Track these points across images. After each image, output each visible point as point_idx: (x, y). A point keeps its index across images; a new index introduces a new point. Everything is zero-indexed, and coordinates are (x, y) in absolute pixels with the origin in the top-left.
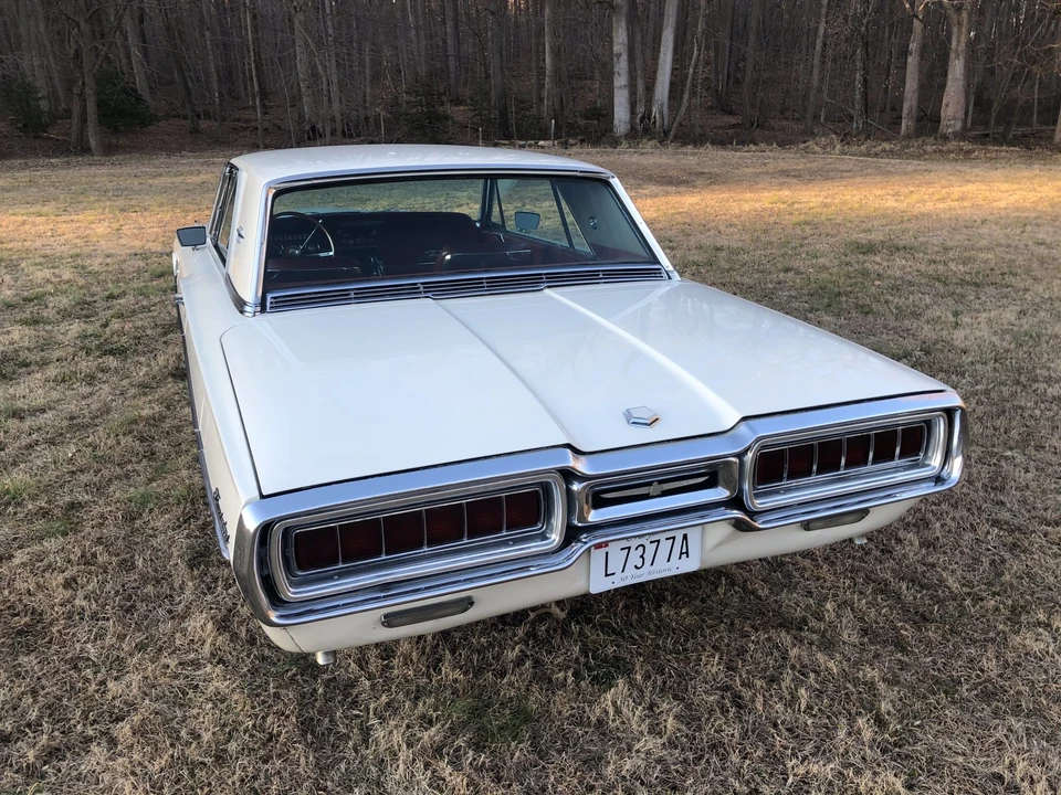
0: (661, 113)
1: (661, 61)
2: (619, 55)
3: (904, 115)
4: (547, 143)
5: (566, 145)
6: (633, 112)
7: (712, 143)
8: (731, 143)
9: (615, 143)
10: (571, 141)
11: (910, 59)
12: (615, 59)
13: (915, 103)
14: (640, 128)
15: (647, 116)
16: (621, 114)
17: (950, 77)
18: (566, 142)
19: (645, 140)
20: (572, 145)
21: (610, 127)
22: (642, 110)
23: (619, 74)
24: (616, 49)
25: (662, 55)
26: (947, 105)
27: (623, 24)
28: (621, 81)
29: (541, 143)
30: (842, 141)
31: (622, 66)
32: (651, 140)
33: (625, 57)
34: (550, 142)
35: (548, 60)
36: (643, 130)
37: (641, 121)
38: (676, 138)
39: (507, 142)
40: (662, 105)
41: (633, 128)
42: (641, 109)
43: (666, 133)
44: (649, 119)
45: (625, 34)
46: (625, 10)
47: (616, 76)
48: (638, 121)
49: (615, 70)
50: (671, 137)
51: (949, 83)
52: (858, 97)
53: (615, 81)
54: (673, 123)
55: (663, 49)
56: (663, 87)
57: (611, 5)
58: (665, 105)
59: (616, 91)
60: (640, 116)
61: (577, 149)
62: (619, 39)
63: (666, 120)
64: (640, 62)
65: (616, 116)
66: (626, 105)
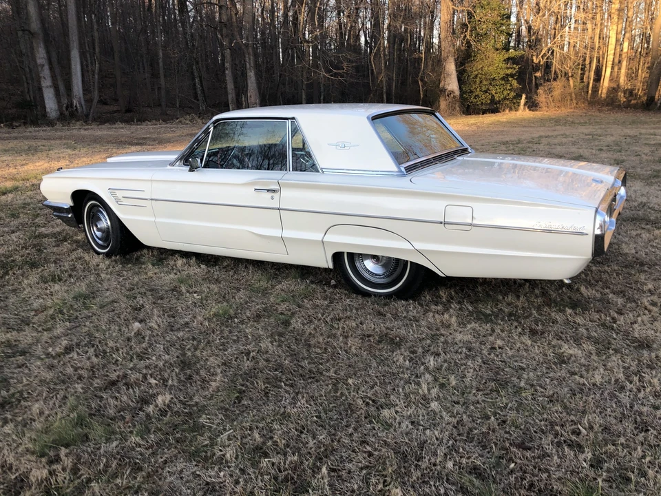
0: (80, 104)
1: (73, 71)
2: (43, 65)
3: (230, 102)
6: (59, 102)
7: (120, 122)
8: (134, 121)
9: (51, 124)
10: (15, 124)
11: (227, 72)
12: (40, 69)
13: (234, 95)
14: (67, 113)
15: (70, 105)
16: (51, 104)
17: (249, 82)
18: (12, 124)
19: (73, 122)
20: (17, 126)
21: (44, 114)
22: (66, 101)
23: (45, 78)
24: (39, 61)
25: (73, 67)
26: (251, 96)
27: (42, 45)
28: (46, 83)
30: (199, 117)
31: (46, 72)
32: (78, 121)
33: (46, 67)
36: (69, 115)
37: (67, 109)
38: (94, 120)
40: (80, 98)
41: (61, 114)
42: (64, 102)
43: (87, 116)
44: (72, 107)
45: (44, 51)
46: (41, 36)
47: (42, 80)
48: (64, 109)
49: (41, 75)
50: (90, 119)
51: (249, 85)
52: (199, 92)
53: (42, 82)
54: (90, 110)
55: (73, 63)
56: (78, 87)
57: (30, 32)
58: (82, 99)
59: (44, 89)
60: (65, 105)
61: (21, 129)
62: (41, 55)
63: (84, 107)
64: (57, 70)
65: (47, 106)
66: (54, 98)
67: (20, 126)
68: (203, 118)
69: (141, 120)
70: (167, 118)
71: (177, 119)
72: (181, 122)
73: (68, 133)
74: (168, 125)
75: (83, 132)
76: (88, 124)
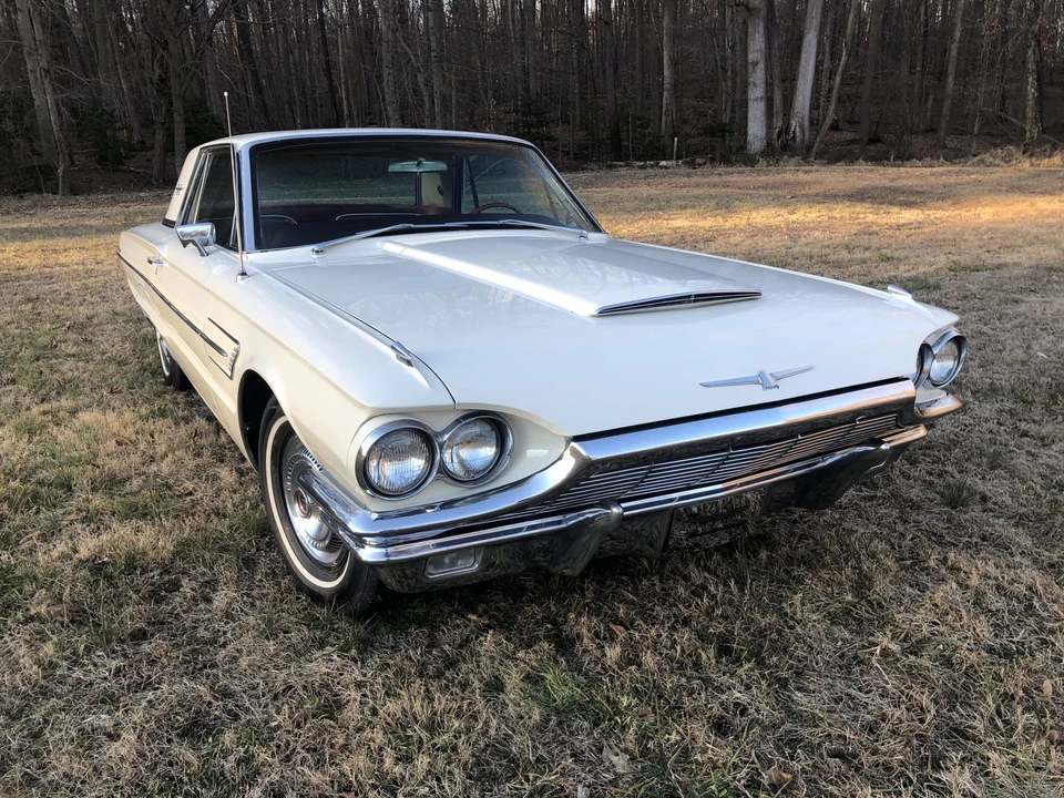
0: (802, 126)
1: (801, 70)
2: (757, 63)
4: (669, 163)
5: (692, 165)
6: (769, 126)
7: (866, 160)
8: (888, 159)
9: (750, 161)
10: (699, 161)
12: (751, 68)
14: (778, 144)
15: (785, 130)
16: (756, 129)
18: (693, 161)
19: (785, 158)
20: (700, 165)
21: (743, 147)
22: (780, 124)
23: (755, 85)
24: (751, 57)
25: (803, 62)
27: (761, 29)
28: (756, 92)
29: (663, 163)
30: (1024, 152)
31: (758, 76)
32: (792, 156)
33: (761, 66)
34: (674, 162)
35: (666, 72)
36: (781, 147)
37: (779, 137)
38: (819, 156)
39: (622, 163)
40: (803, 118)
41: (769, 145)
42: (778, 123)
43: (809, 148)
44: (787, 133)
45: (762, 39)
46: (763, 13)
47: (751, 87)
48: (775, 136)
49: (751, 80)
50: (813, 154)
52: (1031, 103)
53: (750, 92)
54: (815, 139)
55: (804, 55)
56: (804, 98)
57: (747, 7)
58: (807, 118)
59: (750, 104)
60: (777, 130)
61: (707, 169)
62: (757, 45)
63: (807, 133)
64: (777, 71)
65: (750, 131)
66: (763, 118)
67: (705, 164)
68: (1032, 155)
69: (904, 157)
70: (955, 156)
71: (975, 156)
72: (983, 161)
73: (778, 178)
74: (956, 168)
75: (802, 177)
76: (807, 163)
